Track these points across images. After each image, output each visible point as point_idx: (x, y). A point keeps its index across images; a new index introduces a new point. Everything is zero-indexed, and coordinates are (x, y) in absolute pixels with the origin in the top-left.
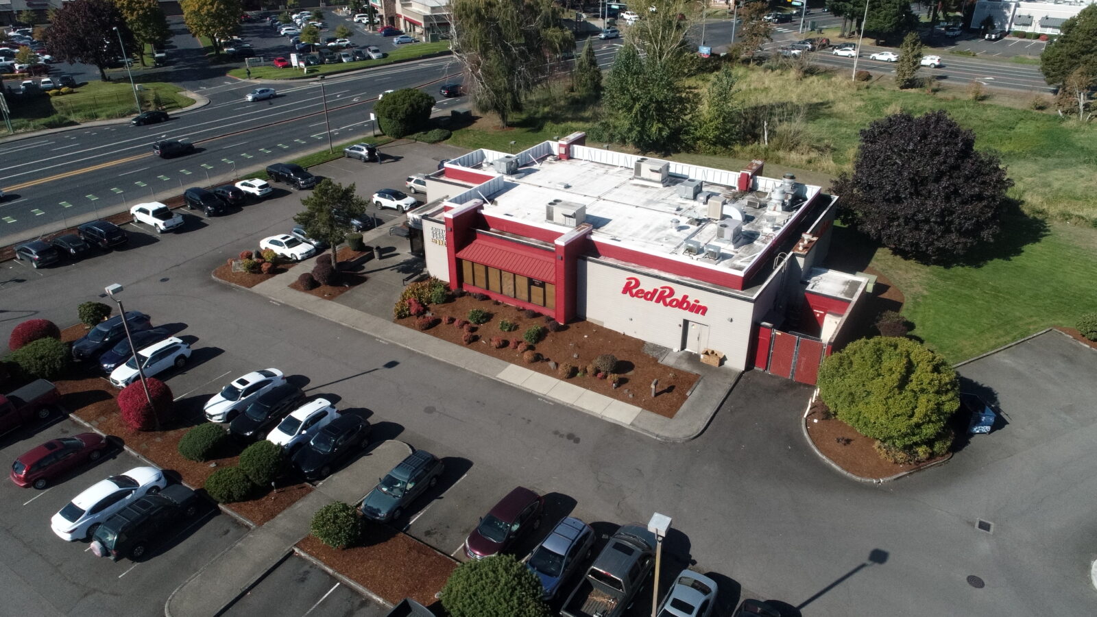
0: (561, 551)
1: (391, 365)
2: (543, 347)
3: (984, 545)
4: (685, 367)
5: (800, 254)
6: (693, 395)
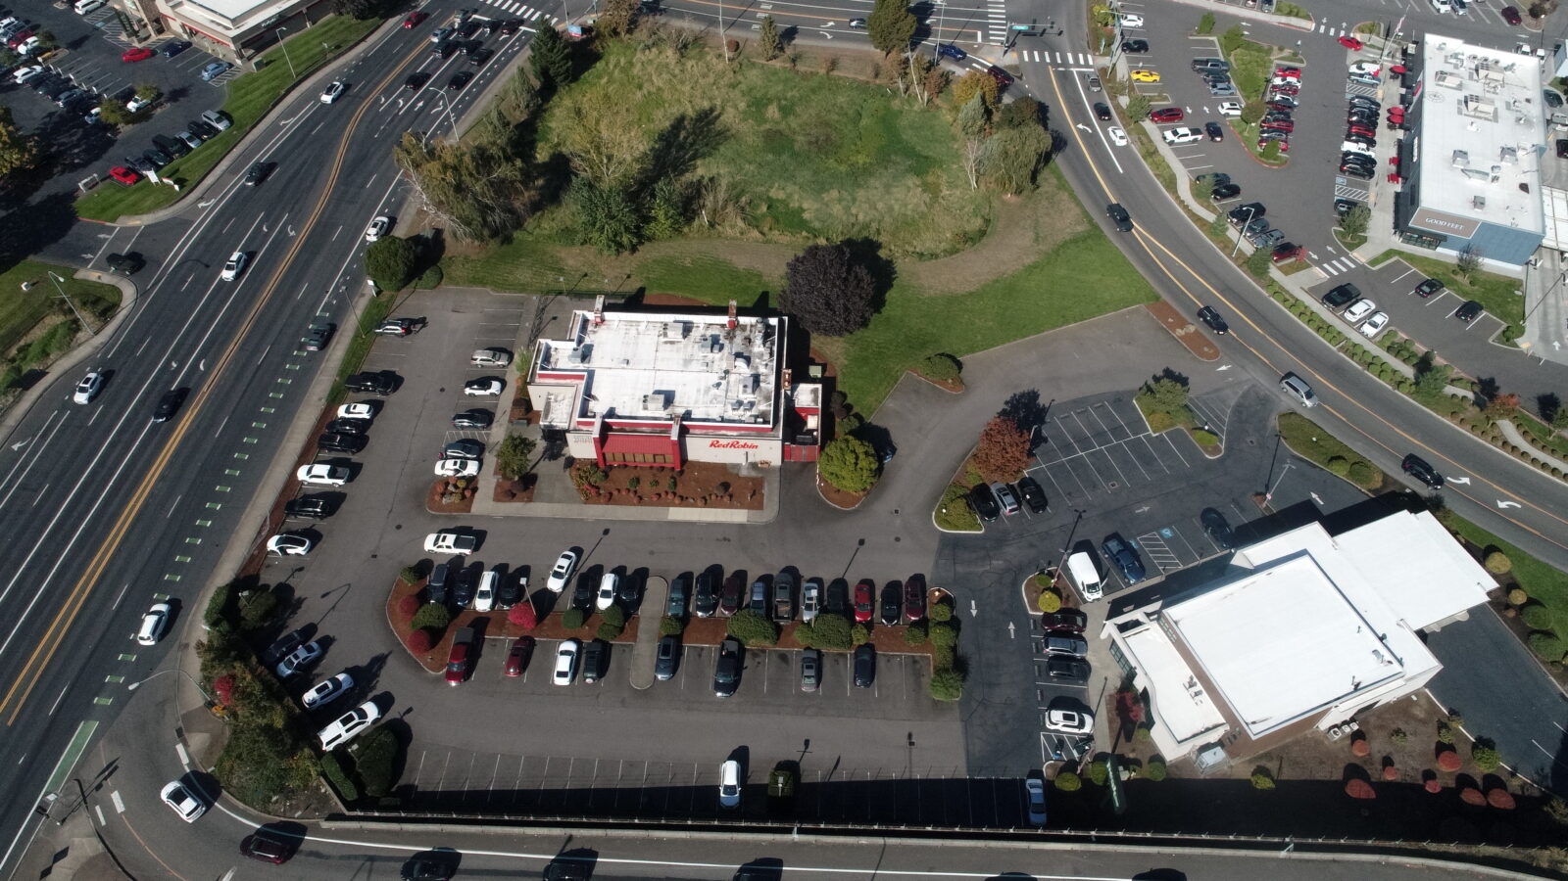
0: (761, 599)
1: (606, 532)
2: (680, 490)
3: (898, 521)
4: (754, 474)
5: (786, 387)
6: (765, 491)
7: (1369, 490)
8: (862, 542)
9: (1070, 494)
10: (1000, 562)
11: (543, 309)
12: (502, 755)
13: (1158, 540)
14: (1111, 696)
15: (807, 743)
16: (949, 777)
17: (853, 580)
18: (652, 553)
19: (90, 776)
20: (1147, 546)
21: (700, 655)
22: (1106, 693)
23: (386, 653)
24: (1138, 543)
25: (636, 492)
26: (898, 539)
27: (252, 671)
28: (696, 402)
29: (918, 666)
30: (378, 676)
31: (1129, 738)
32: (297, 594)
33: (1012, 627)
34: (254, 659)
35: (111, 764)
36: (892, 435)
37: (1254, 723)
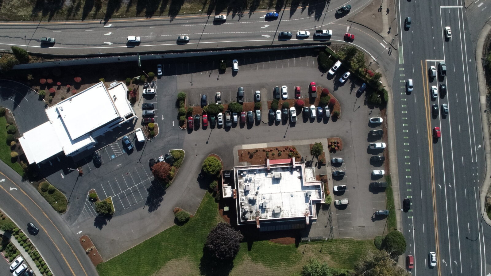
1: (284, 137)
2: (265, 153)
3: (196, 151)
5: (235, 193)
6: (238, 157)
7: (45, 180)
8: (207, 143)
9: (141, 168)
10: (165, 140)
11: (331, 231)
12: (294, 67)
13: (116, 154)
14: (137, 101)
15: (218, 79)
16: (181, 75)
17: (209, 129)
18: (269, 131)
19: (393, 51)
20: (120, 151)
21: (249, 99)
22: (139, 101)
23: (335, 92)
24: (123, 152)
25: (279, 151)
26: (196, 145)
27: (367, 78)
28: (264, 180)
29: (189, 104)
30: (334, 84)
31: (135, 89)
32: (367, 106)
33: (163, 119)
34: (368, 82)
35: (390, 55)
36: (199, 186)
37: (101, 86)
